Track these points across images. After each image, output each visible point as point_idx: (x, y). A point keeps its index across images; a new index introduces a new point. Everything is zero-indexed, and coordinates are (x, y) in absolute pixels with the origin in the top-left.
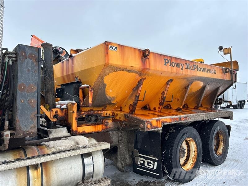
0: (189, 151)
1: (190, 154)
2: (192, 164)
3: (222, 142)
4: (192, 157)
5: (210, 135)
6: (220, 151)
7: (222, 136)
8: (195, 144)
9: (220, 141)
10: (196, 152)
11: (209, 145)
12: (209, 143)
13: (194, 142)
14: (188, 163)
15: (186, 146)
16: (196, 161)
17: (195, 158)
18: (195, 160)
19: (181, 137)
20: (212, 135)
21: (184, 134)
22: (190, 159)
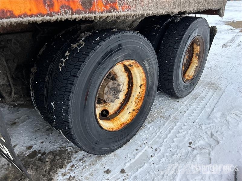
0: (131, 84)
1: (131, 90)
2: (133, 110)
3: (197, 57)
4: (136, 96)
5: (178, 47)
6: (191, 72)
7: (198, 47)
8: (142, 71)
9: (194, 55)
10: (144, 88)
11: (173, 67)
12: (173, 65)
13: (141, 68)
14: (126, 109)
15: (126, 74)
16: (142, 105)
17: (142, 98)
18: (141, 103)
19: (99, 63)
20: (182, 48)
21: (110, 53)
22: (130, 101)
